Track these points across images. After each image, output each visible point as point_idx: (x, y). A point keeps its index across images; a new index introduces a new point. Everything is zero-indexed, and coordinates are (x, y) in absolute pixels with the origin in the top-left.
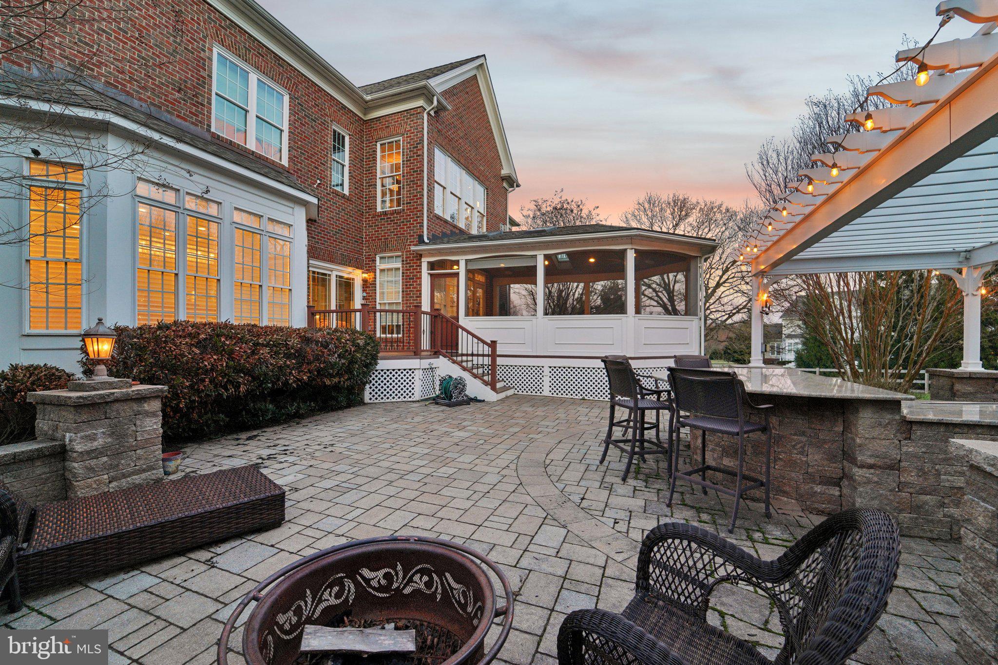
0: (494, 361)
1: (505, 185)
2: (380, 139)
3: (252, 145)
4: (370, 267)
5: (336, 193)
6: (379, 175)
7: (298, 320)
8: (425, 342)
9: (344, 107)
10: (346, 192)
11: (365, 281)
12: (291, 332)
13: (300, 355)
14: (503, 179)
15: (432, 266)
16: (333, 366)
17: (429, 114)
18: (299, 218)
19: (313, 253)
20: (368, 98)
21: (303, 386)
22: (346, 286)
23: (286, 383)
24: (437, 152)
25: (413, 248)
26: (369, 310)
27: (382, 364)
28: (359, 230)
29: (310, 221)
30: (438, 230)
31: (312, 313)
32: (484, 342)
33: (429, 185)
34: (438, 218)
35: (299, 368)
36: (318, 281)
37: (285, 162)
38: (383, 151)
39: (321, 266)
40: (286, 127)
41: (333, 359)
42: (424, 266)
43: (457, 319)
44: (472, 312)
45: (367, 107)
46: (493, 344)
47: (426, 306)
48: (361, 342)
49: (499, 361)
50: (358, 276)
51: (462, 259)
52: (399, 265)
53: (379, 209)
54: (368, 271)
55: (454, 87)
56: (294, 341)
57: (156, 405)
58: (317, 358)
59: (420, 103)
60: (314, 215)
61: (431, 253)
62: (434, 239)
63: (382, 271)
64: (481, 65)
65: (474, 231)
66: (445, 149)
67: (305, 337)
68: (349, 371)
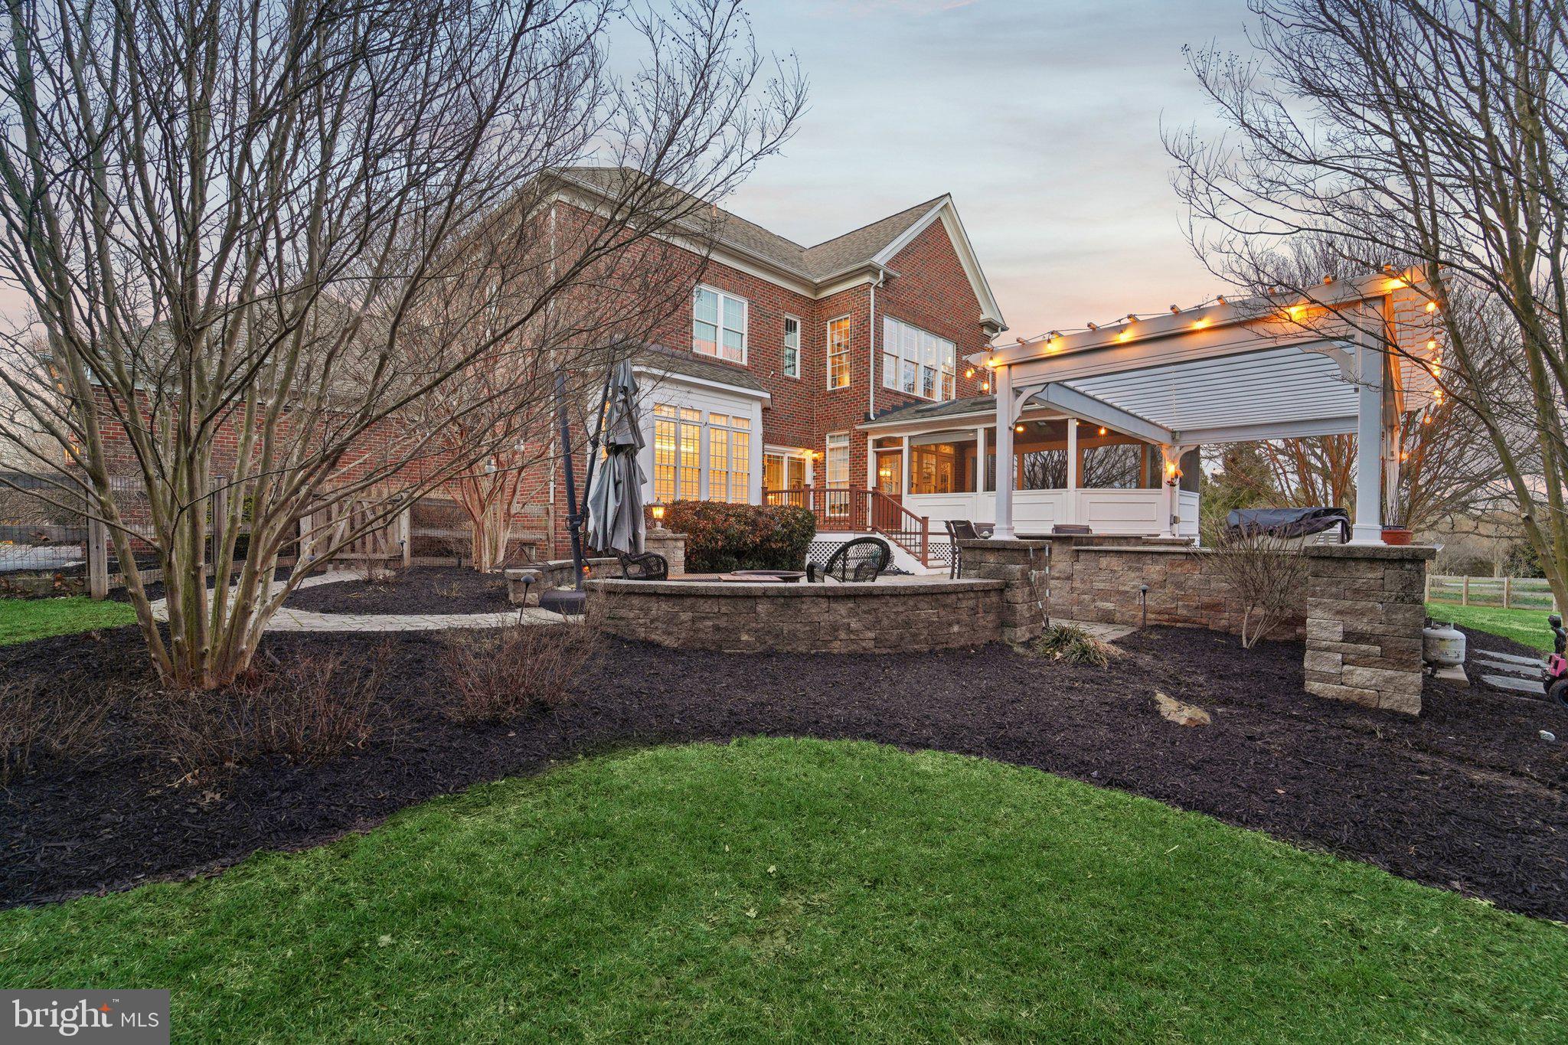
0: (925, 539)
1: (986, 331)
2: (830, 317)
3: (720, 356)
4: (818, 446)
5: (788, 379)
6: (829, 353)
7: (755, 501)
8: (869, 523)
9: (796, 294)
10: (798, 376)
11: (815, 461)
12: (748, 507)
13: (754, 523)
14: (982, 325)
15: (878, 443)
16: (777, 533)
17: (876, 287)
18: (755, 412)
19: (767, 439)
20: (818, 281)
21: (756, 548)
22: (798, 465)
23: (745, 544)
24: (889, 324)
25: (858, 427)
26: (821, 490)
27: (819, 537)
28: (810, 411)
29: (765, 410)
30: (887, 405)
31: (765, 493)
32: (916, 519)
33: (876, 359)
34: (888, 391)
35: (753, 532)
36: (771, 464)
37: (745, 362)
38: (833, 329)
39: (775, 449)
40: (745, 332)
41: (778, 528)
42: (870, 444)
43: (899, 498)
44: (917, 488)
45: (818, 288)
46: (925, 519)
47: (871, 483)
48: (800, 516)
49: (931, 539)
50: (808, 455)
51: (905, 436)
52: (846, 444)
53: (829, 388)
54: (816, 451)
55: (911, 244)
56: (750, 514)
57: (681, 544)
58: (766, 527)
59: (866, 279)
60: (769, 404)
61: (876, 431)
62: (882, 414)
63: (832, 450)
64: (946, 205)
65: (938, 397)
66: (893, 315)
67: (758, 512)
68: (790, 537)
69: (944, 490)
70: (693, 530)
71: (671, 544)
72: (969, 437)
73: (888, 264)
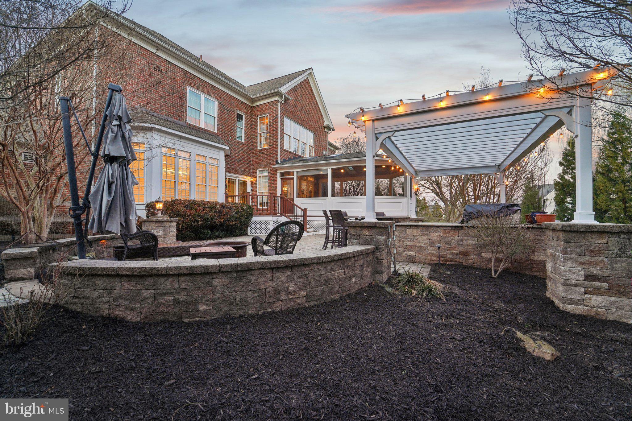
0: (306, 219)
1: (326, 130)
2: (259, 115)
3: (202, 126)
4: (254, 175)
5: (239, 142)
6: (258, 132)
7: (221, 200)
8: (279, 211)
9: (242, 102)
10: (243, 141)
11: (252, 182)
12: (216, 203)
13: (220, 211)
14: (325, 127)
15: (282, 174)
16: (233, 217)
17: (281, 103)
18: (221, 156)
19: (228, 170)
20: (253, 97)
21: (221, 225)
22: (243, 184)
23: (215, 222)
24: (286, 120)
25: (273, 166)
26: (255, 196)
27: (255, 218)
28: (249, 158)
29: (227, 156)
30: (286, 157)
31: (227, 197)
32: (302, 209)
33: (281, 136)
34: (286, 151)
35: (220, 216)
36: (230, 183)
37: (216, 131)
38: (260, 120)
39: (232, 176)
40: (216, 116)
41: (233, 214)
42: (278, 174)
43: (293, 200)
44: (300, 194)
45: (253, 101)
46: (306, 209)
47: (279, 193)
48: (245, 208)
49: (308, 219)
50: (249, 179)
51: (295, 171)
52: (267, 174)
53: (259, 148)
54: (253, 177)
55: (295, 87)
56: (218, 207)
57: (175, 224)
58: (227, 213)
59: (276, 98)
60: (228, 153)
61: (281, 168)
62: (284, 161)
63: (260, 177)
64: (310, 73)
65: (307, 156)
66: (290, 118)
67: (222, 205)
68: (240, 219)
69: (310, 197)
70: (183, 216)
71: (167, 224)
72: (325, 173)
73: (287, 93)
